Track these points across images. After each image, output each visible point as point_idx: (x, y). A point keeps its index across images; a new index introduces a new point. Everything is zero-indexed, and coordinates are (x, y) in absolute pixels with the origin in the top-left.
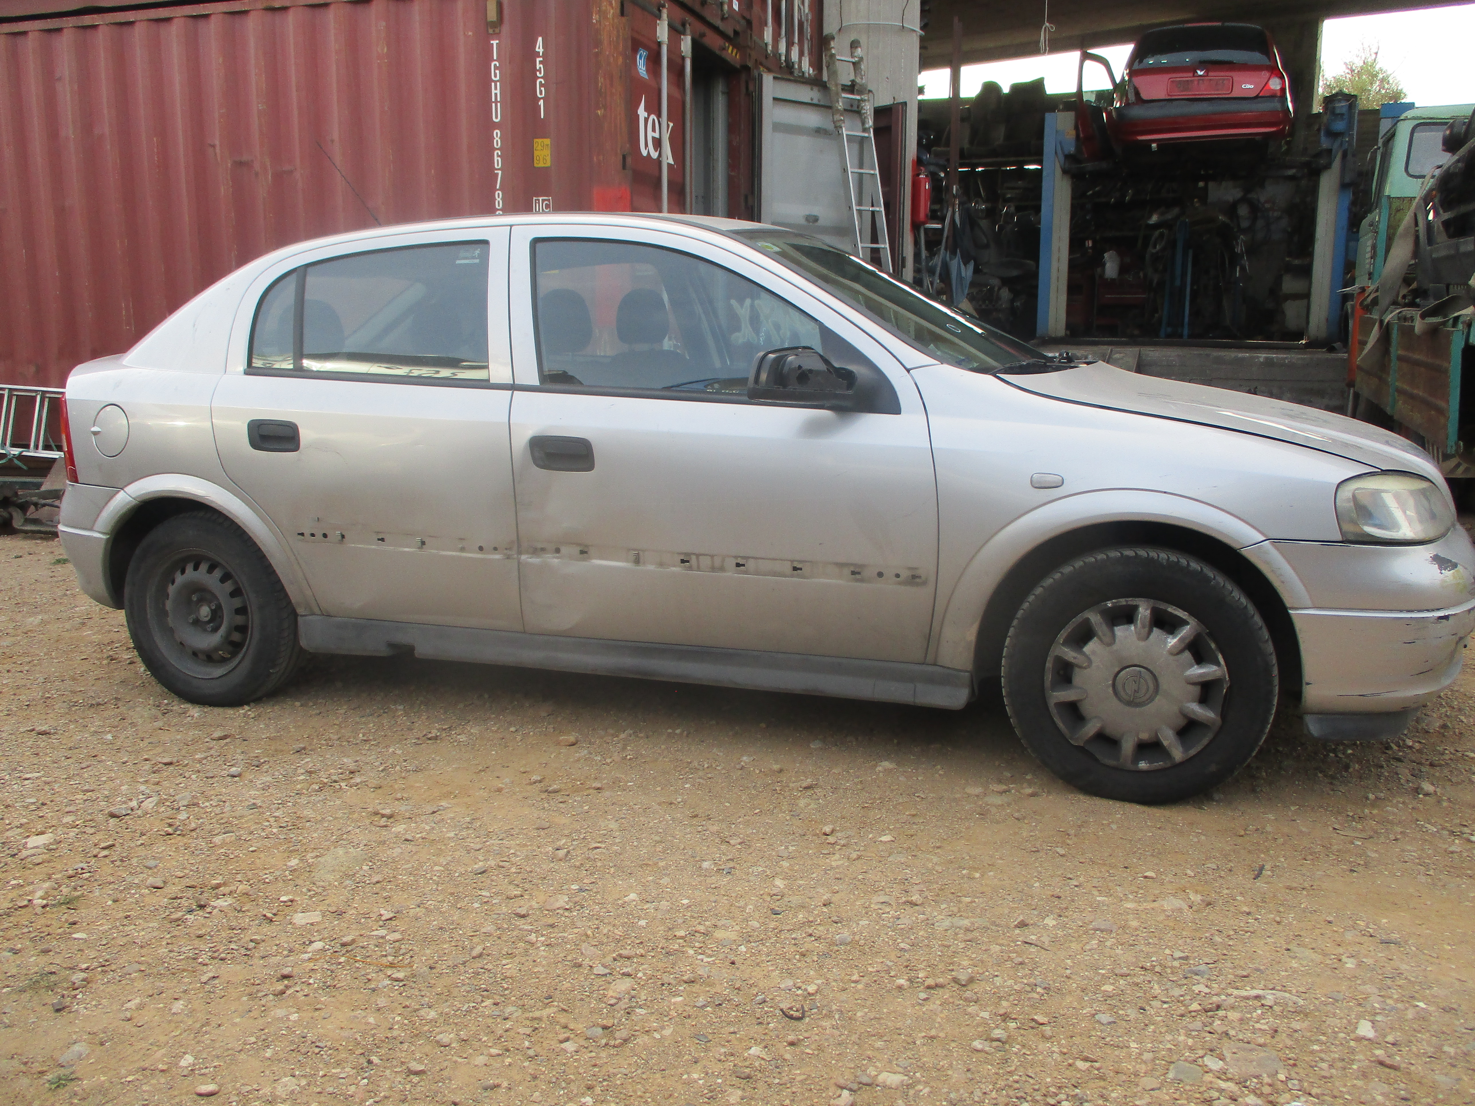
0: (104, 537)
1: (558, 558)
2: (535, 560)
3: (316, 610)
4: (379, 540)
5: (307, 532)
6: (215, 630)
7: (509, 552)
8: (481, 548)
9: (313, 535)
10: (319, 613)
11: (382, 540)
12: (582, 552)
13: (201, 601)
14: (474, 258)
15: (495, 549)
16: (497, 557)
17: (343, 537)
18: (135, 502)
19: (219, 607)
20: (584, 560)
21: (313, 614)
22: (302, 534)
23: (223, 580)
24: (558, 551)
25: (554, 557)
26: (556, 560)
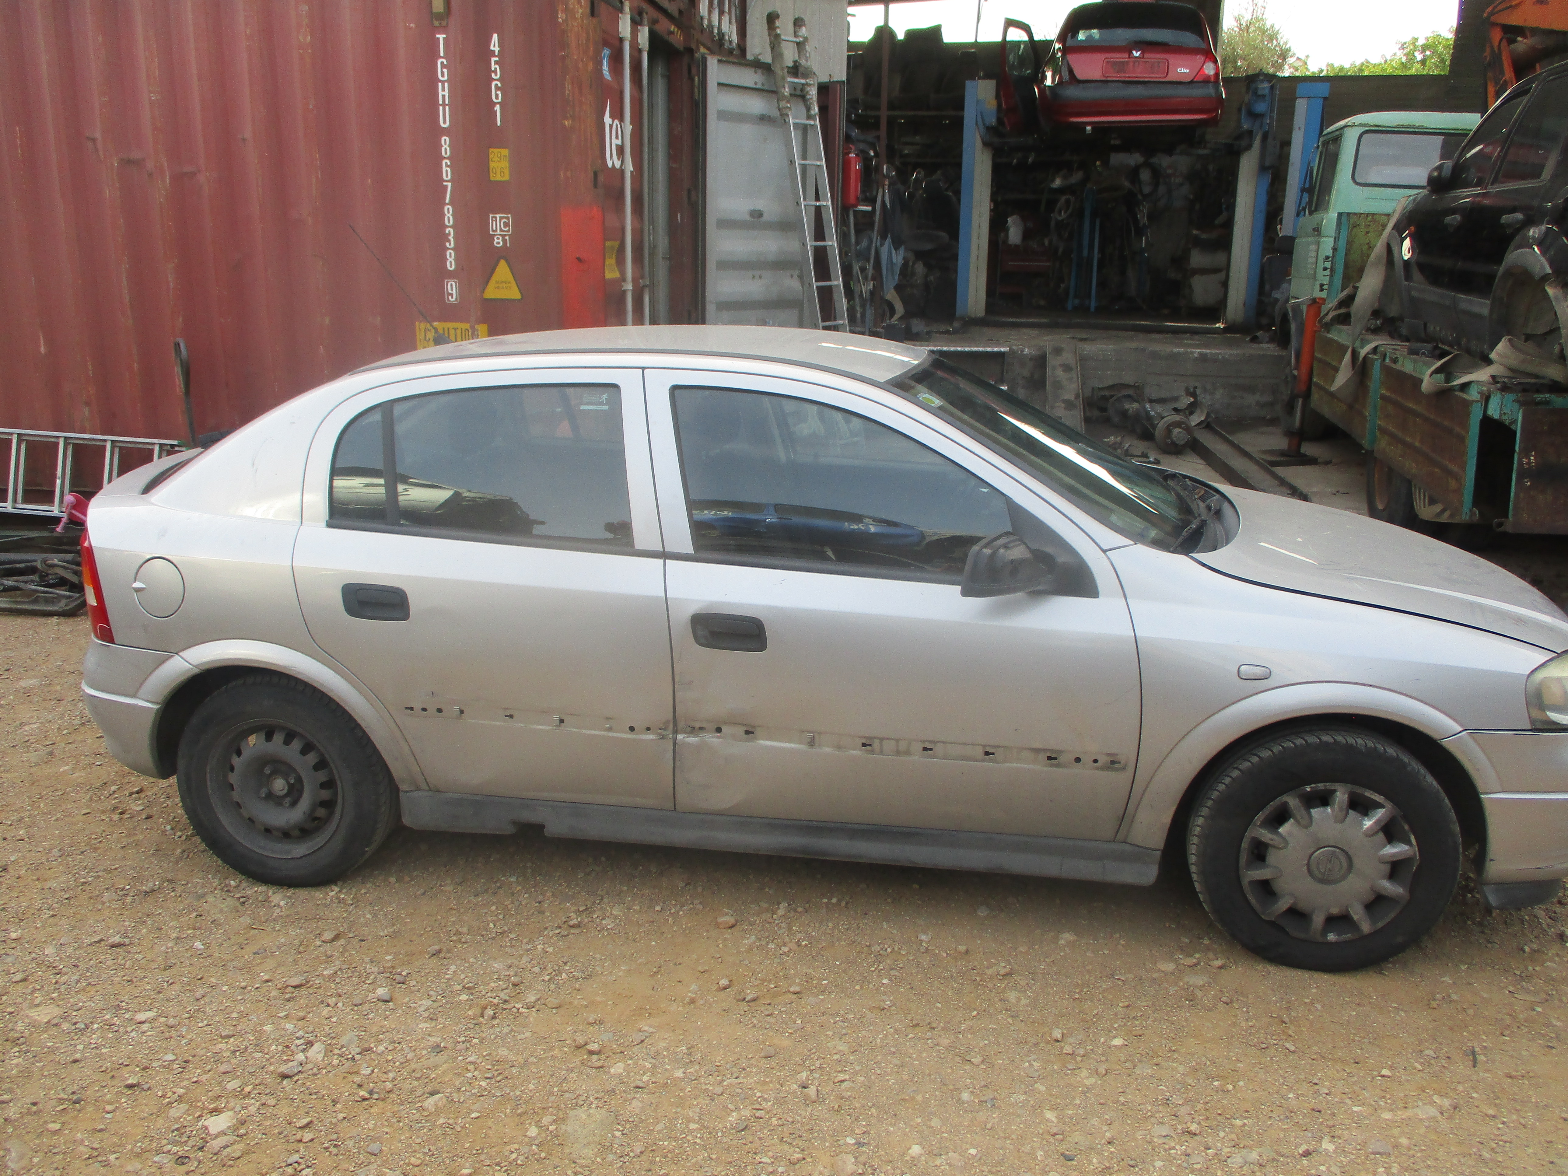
0: (155, 707)
1: (718, 737)
2: (692, 740)
3: (424, 786)
4: (506, 716)
5: (417, 706)
6: (294, 804)
7: (664, 733)
8: (632, 729)
9: (424, 709)
10: (427, 788)
11: (511, 716)
12: (747, 732)
13: (275, 773)
14: (601, 403)
15: (648, 729)
16: (651, 737)
17: (462, 712)
18: (197, 671)
19: (299, 780)
20: (748, 740)
21: (419, 789)
22: (412, 709)
23: (304, 751)
24: (719, 730)
25: (714, 737)
26: (716, 740)
